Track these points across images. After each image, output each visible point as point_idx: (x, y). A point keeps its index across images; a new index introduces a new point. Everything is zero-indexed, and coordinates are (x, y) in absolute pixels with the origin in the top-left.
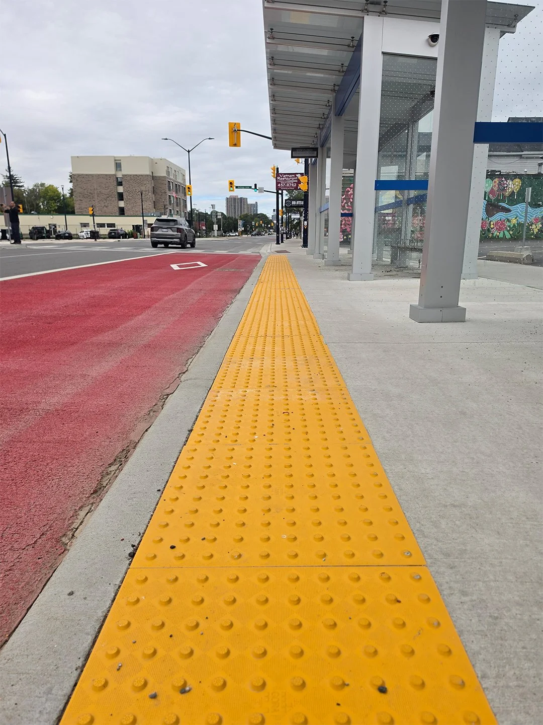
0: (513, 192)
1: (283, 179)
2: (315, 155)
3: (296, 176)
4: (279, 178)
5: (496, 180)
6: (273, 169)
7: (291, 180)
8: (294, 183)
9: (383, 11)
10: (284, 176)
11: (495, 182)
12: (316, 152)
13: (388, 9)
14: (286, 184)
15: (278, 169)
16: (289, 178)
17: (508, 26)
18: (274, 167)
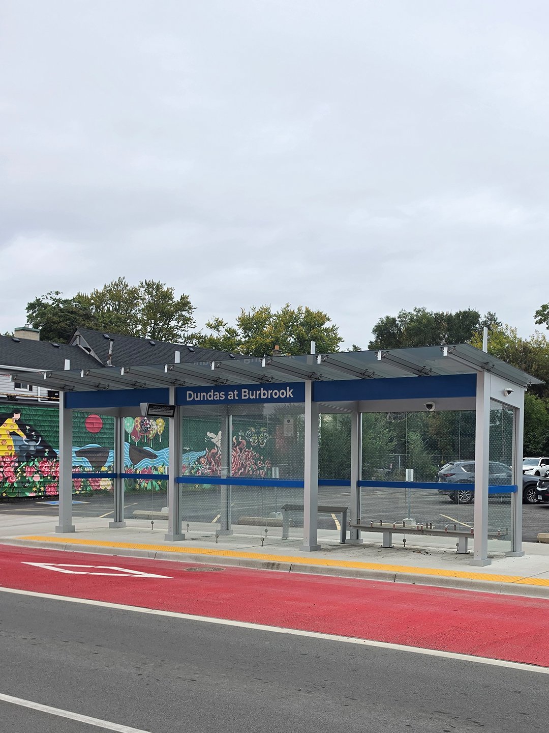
9: (490, 370)
11: (137, 421)
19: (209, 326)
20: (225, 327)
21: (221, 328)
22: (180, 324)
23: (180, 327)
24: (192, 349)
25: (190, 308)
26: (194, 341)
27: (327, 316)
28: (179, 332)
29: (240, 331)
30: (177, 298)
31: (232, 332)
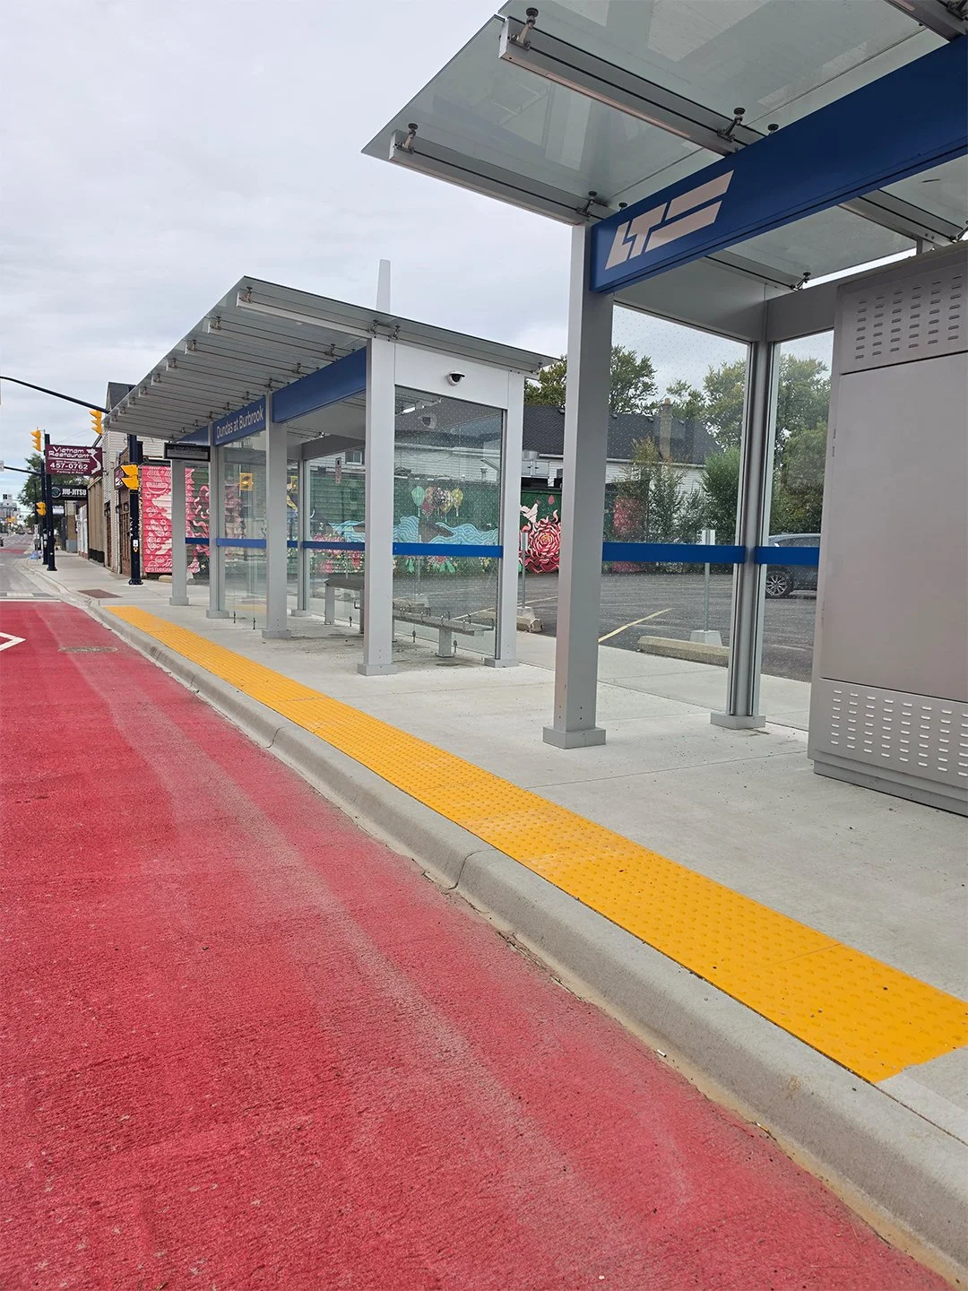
0: (453, 509)
1: (61, 455)
2: (206, 458)
3: (86, 453)
4: (51, 453)
5: (430, 489)
6: (37, 435)
7: (77, 457)
8: (83, 463)
9: (395, 336)
10: (63, 451)
11: (428, 492)
12: (207, 453)
13: (400, 335)
14: (68, 464)
15: (47, 437)
16: (73, 454)
17: (532, 372)
18: (38, 432)
19: (670, 390)
20: (689, 390)
21: (683, 392)
22: (638, 393)
23: (639, 396)
24: (652, 419)
25: (651, 372)
26: (654, 411)
27: (823, 364)
28: (638, 402)
29: (705, 394)
30: (638, 362)
31: (695, 395)
